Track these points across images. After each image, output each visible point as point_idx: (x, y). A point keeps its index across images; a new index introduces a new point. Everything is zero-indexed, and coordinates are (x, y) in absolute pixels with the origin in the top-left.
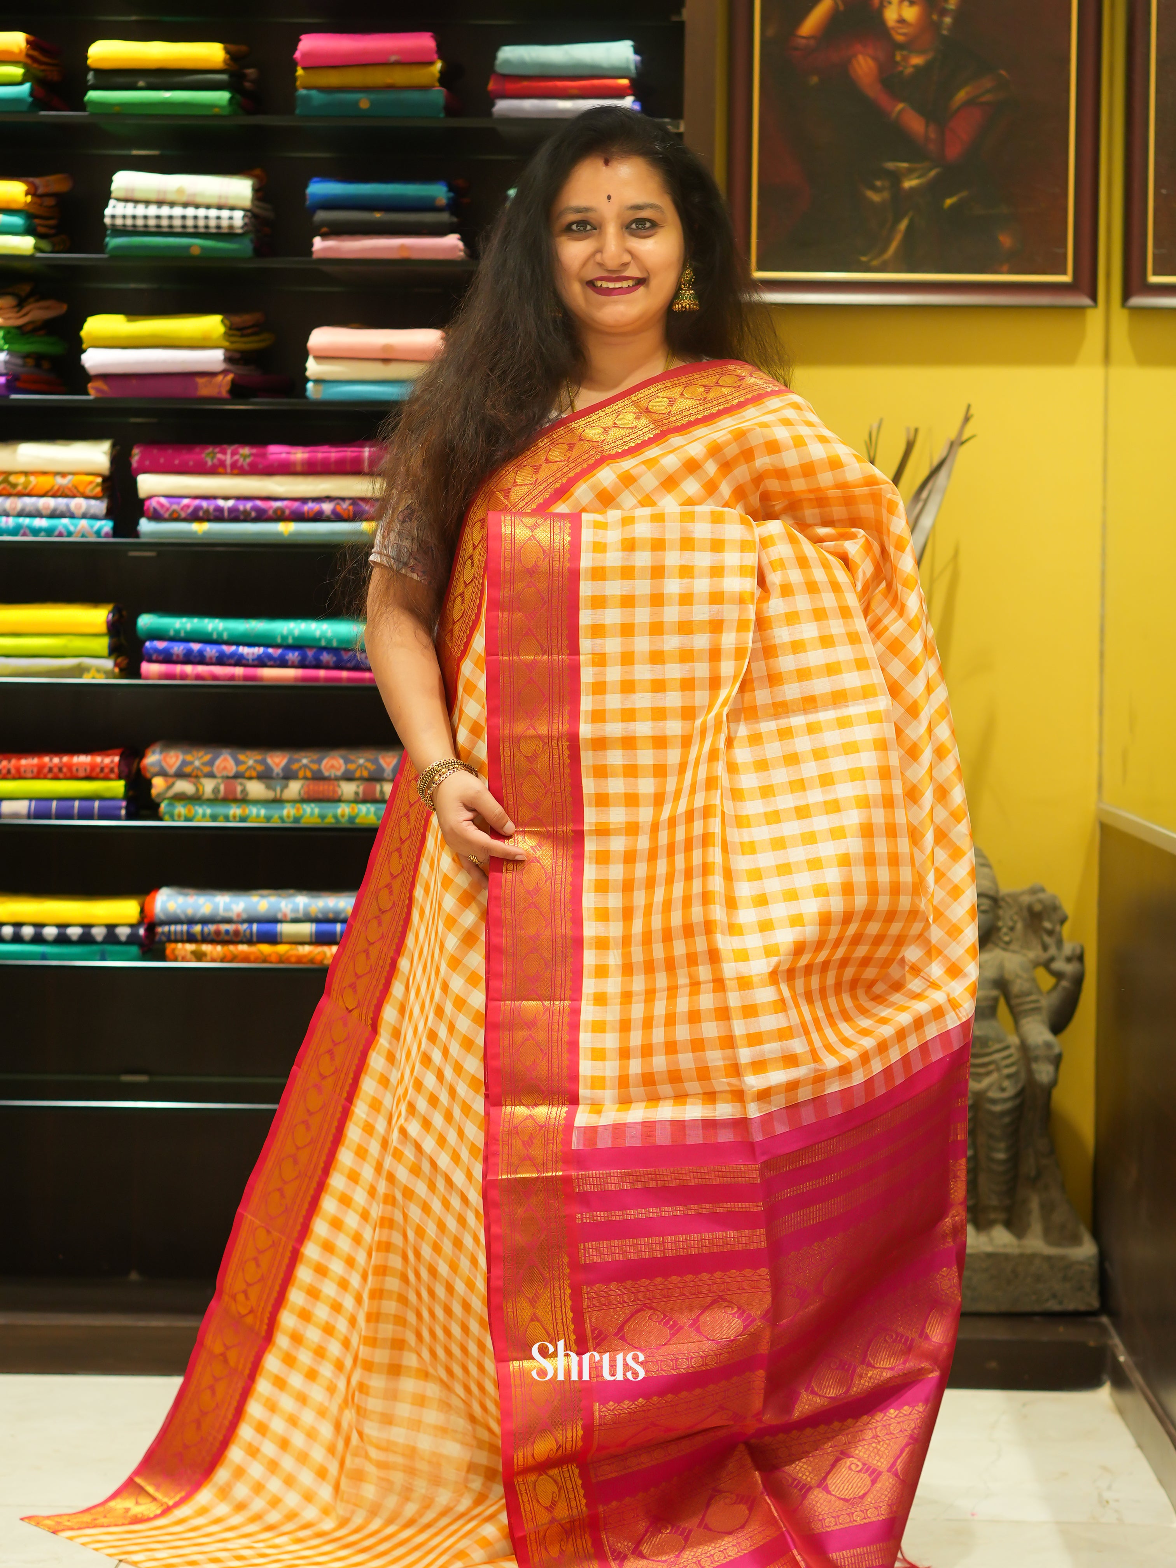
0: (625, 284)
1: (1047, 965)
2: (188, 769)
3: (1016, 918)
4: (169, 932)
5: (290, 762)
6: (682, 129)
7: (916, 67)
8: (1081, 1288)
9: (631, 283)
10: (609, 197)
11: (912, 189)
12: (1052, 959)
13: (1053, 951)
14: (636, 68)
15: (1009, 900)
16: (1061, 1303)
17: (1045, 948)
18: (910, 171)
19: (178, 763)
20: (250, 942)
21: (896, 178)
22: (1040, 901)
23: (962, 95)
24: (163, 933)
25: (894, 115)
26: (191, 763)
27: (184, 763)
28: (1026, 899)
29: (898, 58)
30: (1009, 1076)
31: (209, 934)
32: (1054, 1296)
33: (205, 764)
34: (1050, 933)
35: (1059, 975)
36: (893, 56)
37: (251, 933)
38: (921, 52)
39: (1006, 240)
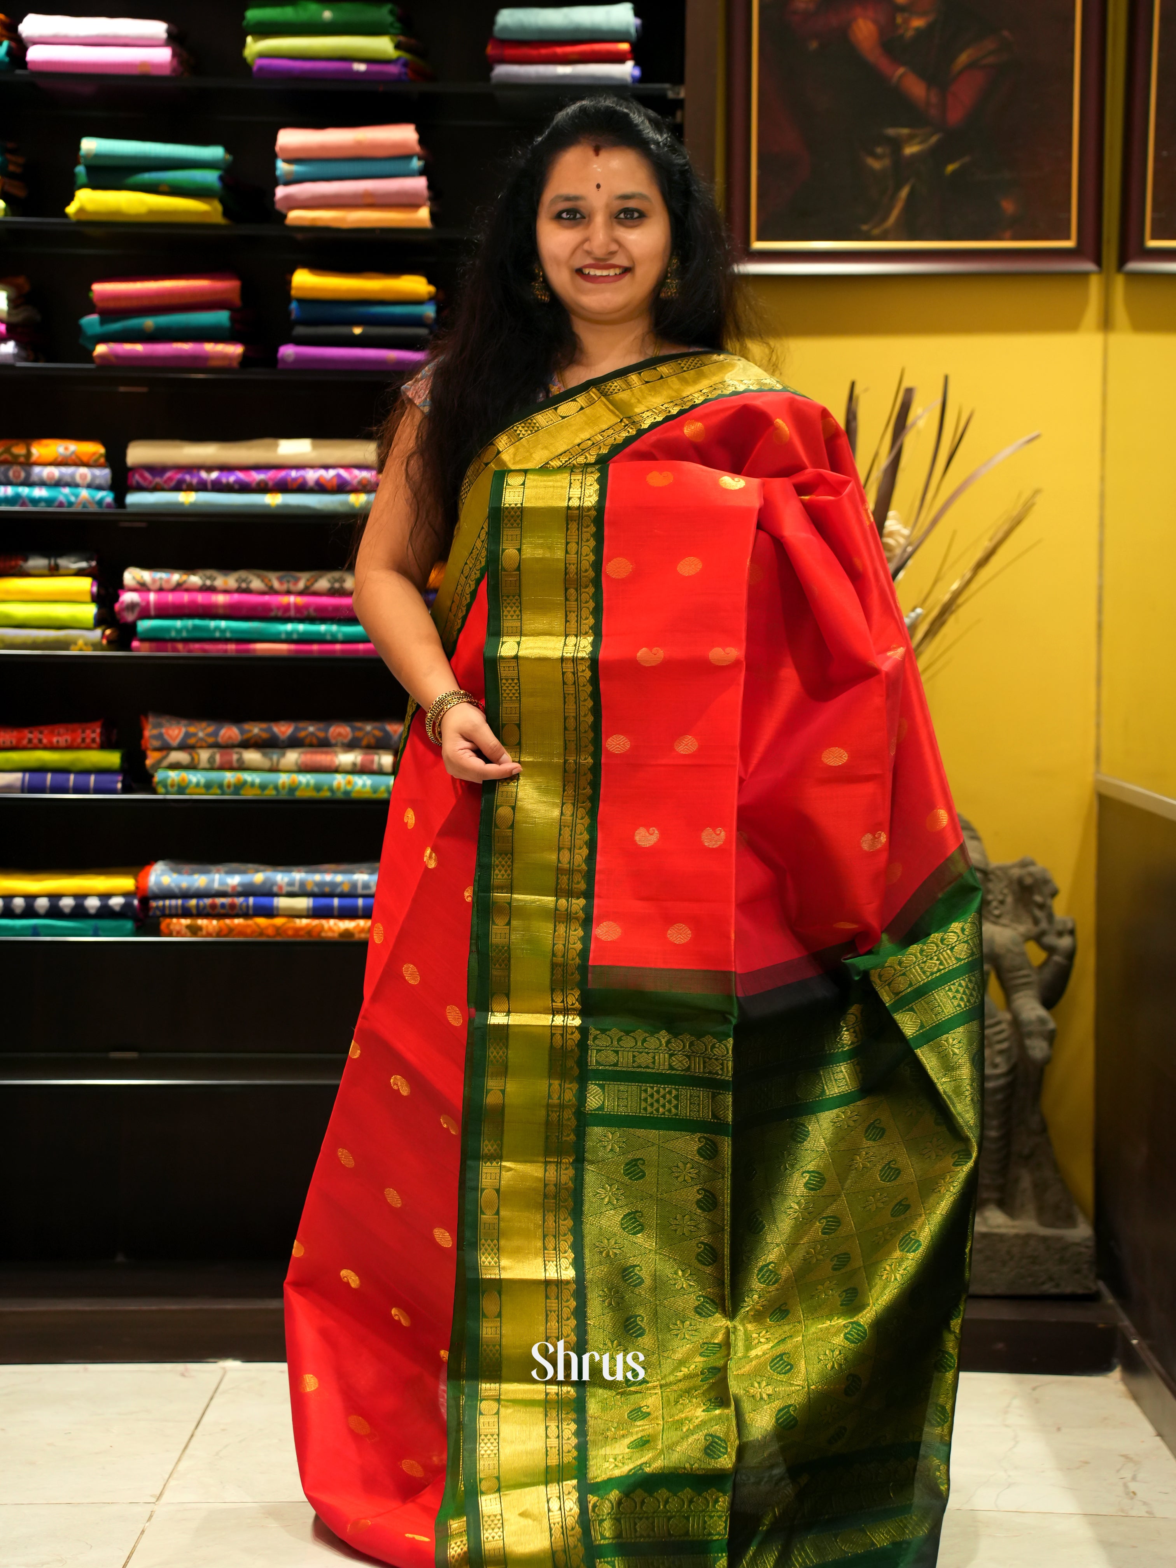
0: (612, 272)
1: (1038, 938)
2: (192, 741)
3: (1006, 891)
4: (164, 906)
5: (296, 730)
6: (682, 95)
7: (918, 30)
8: (1078, 1271)
9: (618, 271)
10: (598, 186)
11: (913, 156)
12: (1043, 933)
13: (1044, 925)
14: (637, 31)
15: (999, 873)
16: (1057, 1286)
17: (1036, 922)
18: (910, 139)
19: (182, 735)
20: (246, 915)
21: (896, 145)
22: (1031, 874)
23: (963, 58)
24: (157, 907)
25: (895, 79)
26: (195, 735)
27: (188, 735)
28: (1016, 872)
29: (899, 20)
30: (1001, 1052)
31: (205, 907)
32: (1051, 1279)
33: (209, 735)
34: (1041, 906)
35: (1051, 950)
36: (894, 19)
37: (248, 906)
38: (922, 14)
39: (1008, 206)
